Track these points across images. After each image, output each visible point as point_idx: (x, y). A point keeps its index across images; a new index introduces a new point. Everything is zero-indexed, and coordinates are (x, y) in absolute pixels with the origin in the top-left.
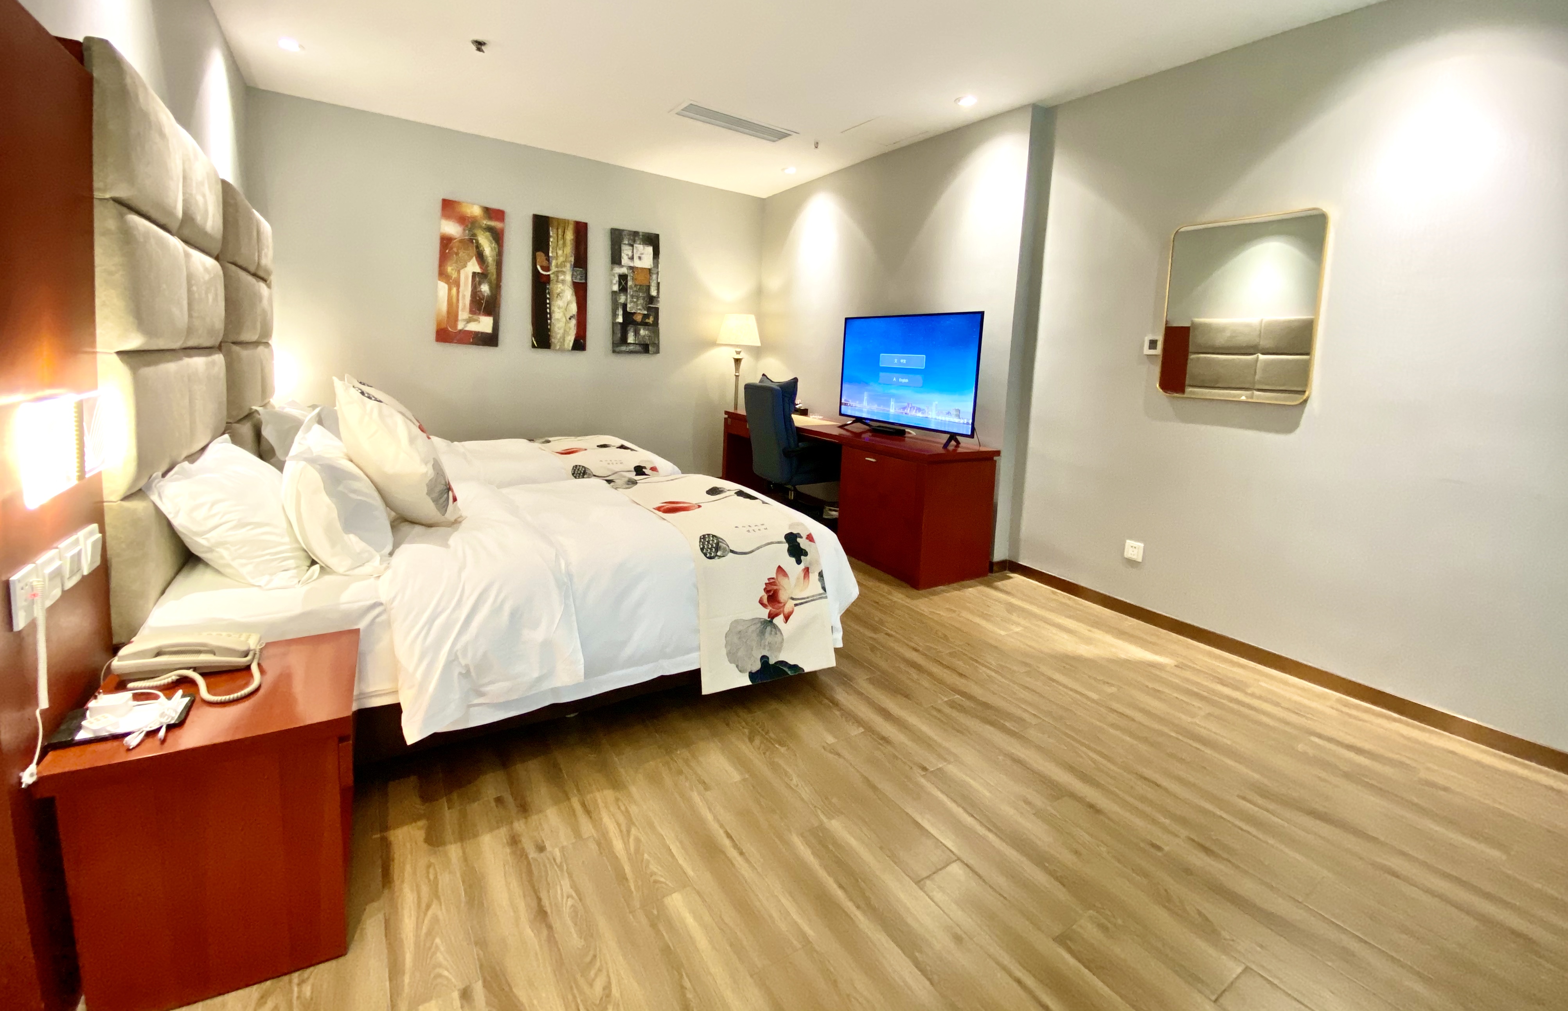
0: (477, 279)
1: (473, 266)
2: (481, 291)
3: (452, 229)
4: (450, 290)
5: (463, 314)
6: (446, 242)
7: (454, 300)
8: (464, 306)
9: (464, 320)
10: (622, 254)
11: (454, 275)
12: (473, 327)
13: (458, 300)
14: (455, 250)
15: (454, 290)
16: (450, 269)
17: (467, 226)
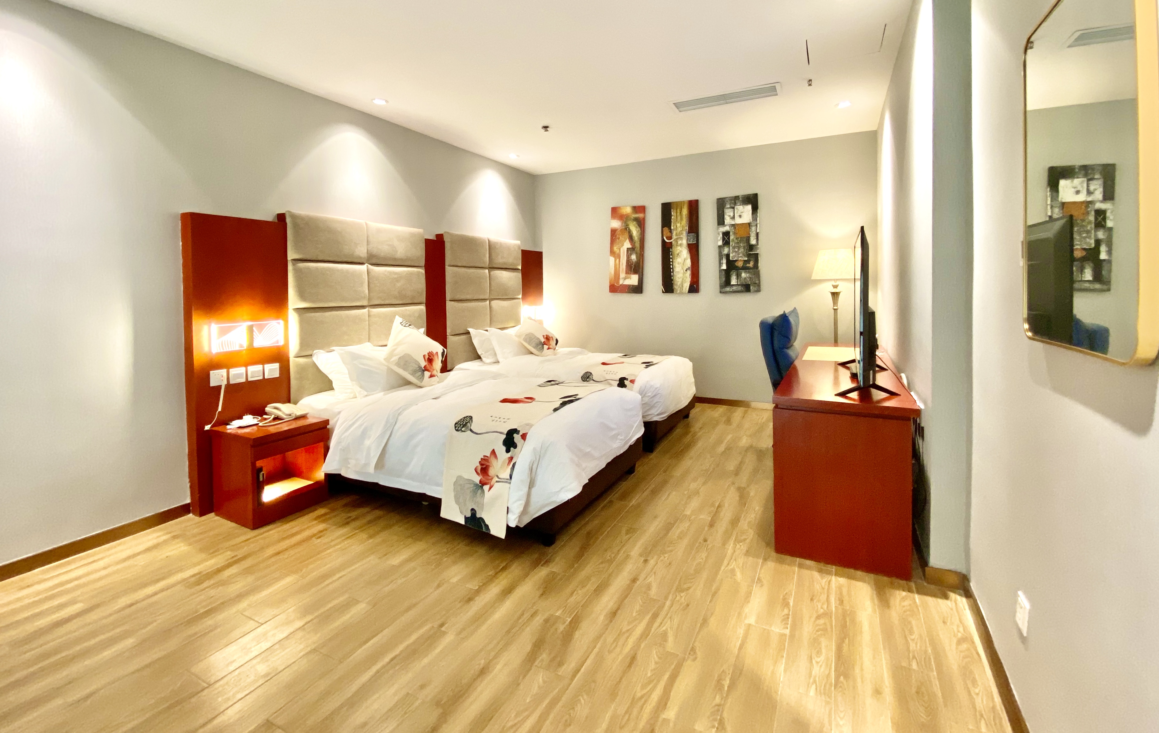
0: (629, 252)
1: (627, 245)
2: (631, 259)
3: (616, 224)
4: (615, 261)
5: (622, 275)
6: (613, 232)
7: (618, 267)
8: (623, 269)
9: (623, 278)
10: (726, 216)
11: (618, 251)
12: (628, 282)
13: (619, 268)
14: (618, 236)
15: (618, 260)
16: (615, 249)
17: (624, 221)
